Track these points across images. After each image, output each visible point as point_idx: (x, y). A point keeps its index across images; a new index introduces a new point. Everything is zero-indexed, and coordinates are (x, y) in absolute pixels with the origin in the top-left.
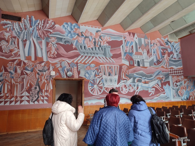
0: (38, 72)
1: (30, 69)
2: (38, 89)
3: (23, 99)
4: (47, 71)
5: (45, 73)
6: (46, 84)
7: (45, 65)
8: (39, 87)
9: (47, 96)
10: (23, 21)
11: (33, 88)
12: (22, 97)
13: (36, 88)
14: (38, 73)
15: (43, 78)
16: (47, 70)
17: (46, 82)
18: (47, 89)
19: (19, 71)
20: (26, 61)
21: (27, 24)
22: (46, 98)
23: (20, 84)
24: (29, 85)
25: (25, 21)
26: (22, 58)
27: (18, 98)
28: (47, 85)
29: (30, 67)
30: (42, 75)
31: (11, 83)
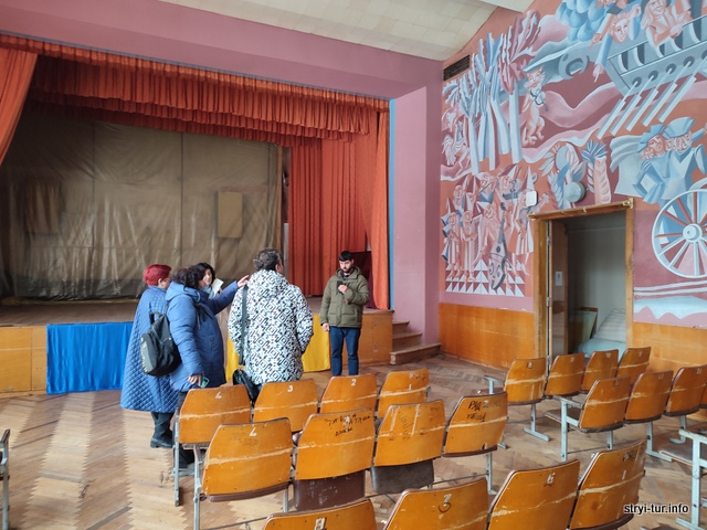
0: (503, 200)
1: (486, 197)
2: (502, 253)
3: (478, 279)
4: (520, 195)
5: (515, 201)
7: (516, 176)
8: (505, 245)
9: (521, 274)
10: (473, 65)
11: (494, 250)
12: (476, 273)
13: (498, 249)
14: (502, 204)
15: (512, 216)
16: (519, 191)
17: (519, 229)
18: (522, 253)
19: (470, 207)
20: (480, 176)
21: (480, 65)
22: (519, 280)
23: (472, 239)
24: (486, 244)
25: (477, 60)
26: (474, 170)
27: (471, 276)
28: (522, 238)
29: (486, 190)
30: (511, 209)
31: (459, 238)
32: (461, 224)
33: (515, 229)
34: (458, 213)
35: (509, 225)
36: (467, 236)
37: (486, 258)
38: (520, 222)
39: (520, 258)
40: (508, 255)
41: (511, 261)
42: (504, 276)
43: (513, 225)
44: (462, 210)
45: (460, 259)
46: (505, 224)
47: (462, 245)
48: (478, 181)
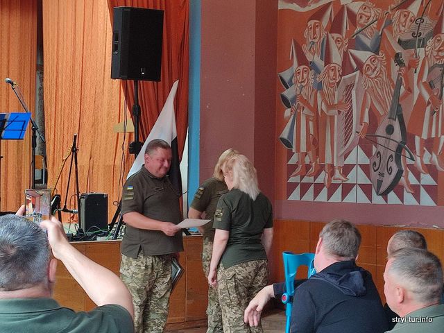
0: (398, 49)
1: (368, 42)
3: (351, 178)
4: (430, 43)
5: (421, 52)
6: (428, 109)
8: (402, 123)
9: (431, 169)
11: (381, 131)
12: (347, 169)
13: (390, 130)
14: (397, 57)
15: (416, 77)
16: (429, 36)
17: (427, 97)
18: (433, 136)
19: (337, 58)
22: (427, 179)
23: (339, 112)
24: (366, 119)
28: (432, 114)
30: (413, 64)
31: (315, 109)
32: (319, 86)
33: (421, 97)
34: (312, 66)
35: (410, 90)
36: (330, 107)
37: (367, 143)
38: (430, 86)
39: (430, 144)
40: (408, 138)
41: (413, 148)
42: (400, 173)
43: (416, 91)
44: (319, 62)
45: (316, 145)
46: (403, 89)
47: (320, 122)
48: (352, 16)
